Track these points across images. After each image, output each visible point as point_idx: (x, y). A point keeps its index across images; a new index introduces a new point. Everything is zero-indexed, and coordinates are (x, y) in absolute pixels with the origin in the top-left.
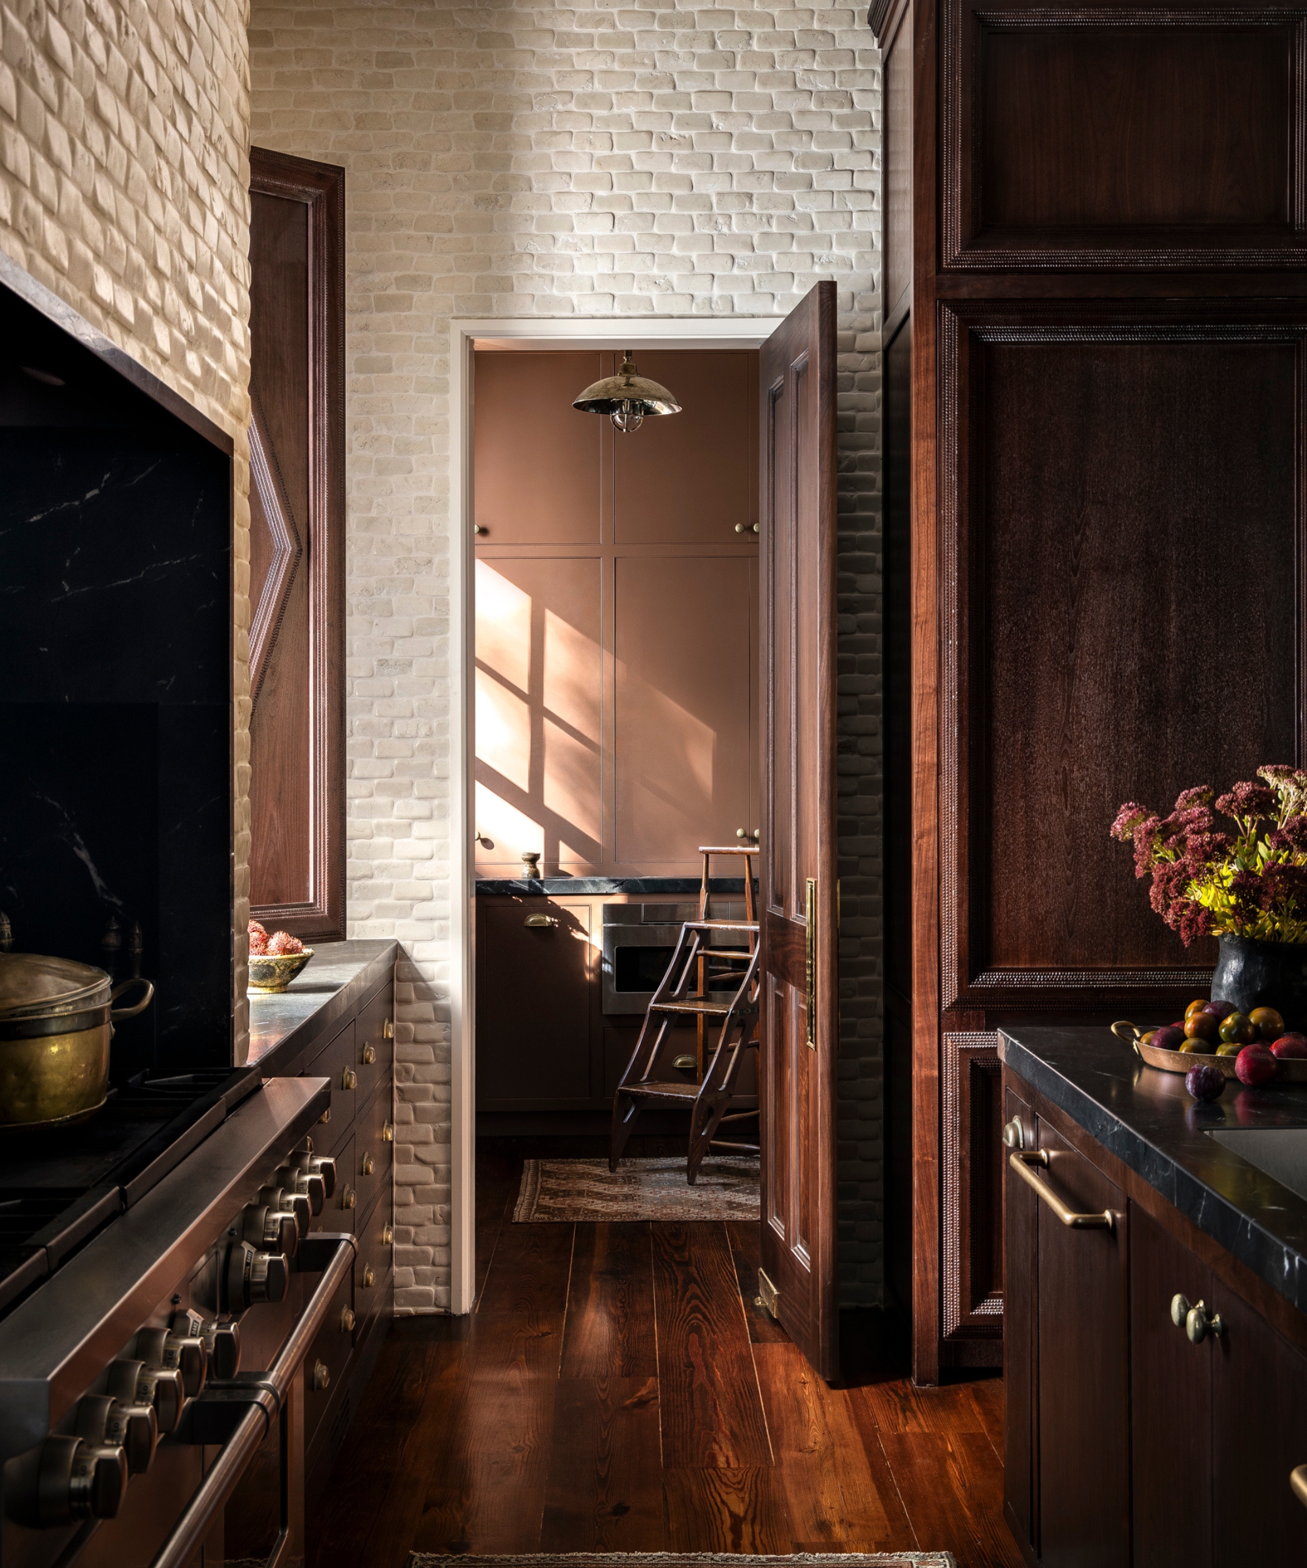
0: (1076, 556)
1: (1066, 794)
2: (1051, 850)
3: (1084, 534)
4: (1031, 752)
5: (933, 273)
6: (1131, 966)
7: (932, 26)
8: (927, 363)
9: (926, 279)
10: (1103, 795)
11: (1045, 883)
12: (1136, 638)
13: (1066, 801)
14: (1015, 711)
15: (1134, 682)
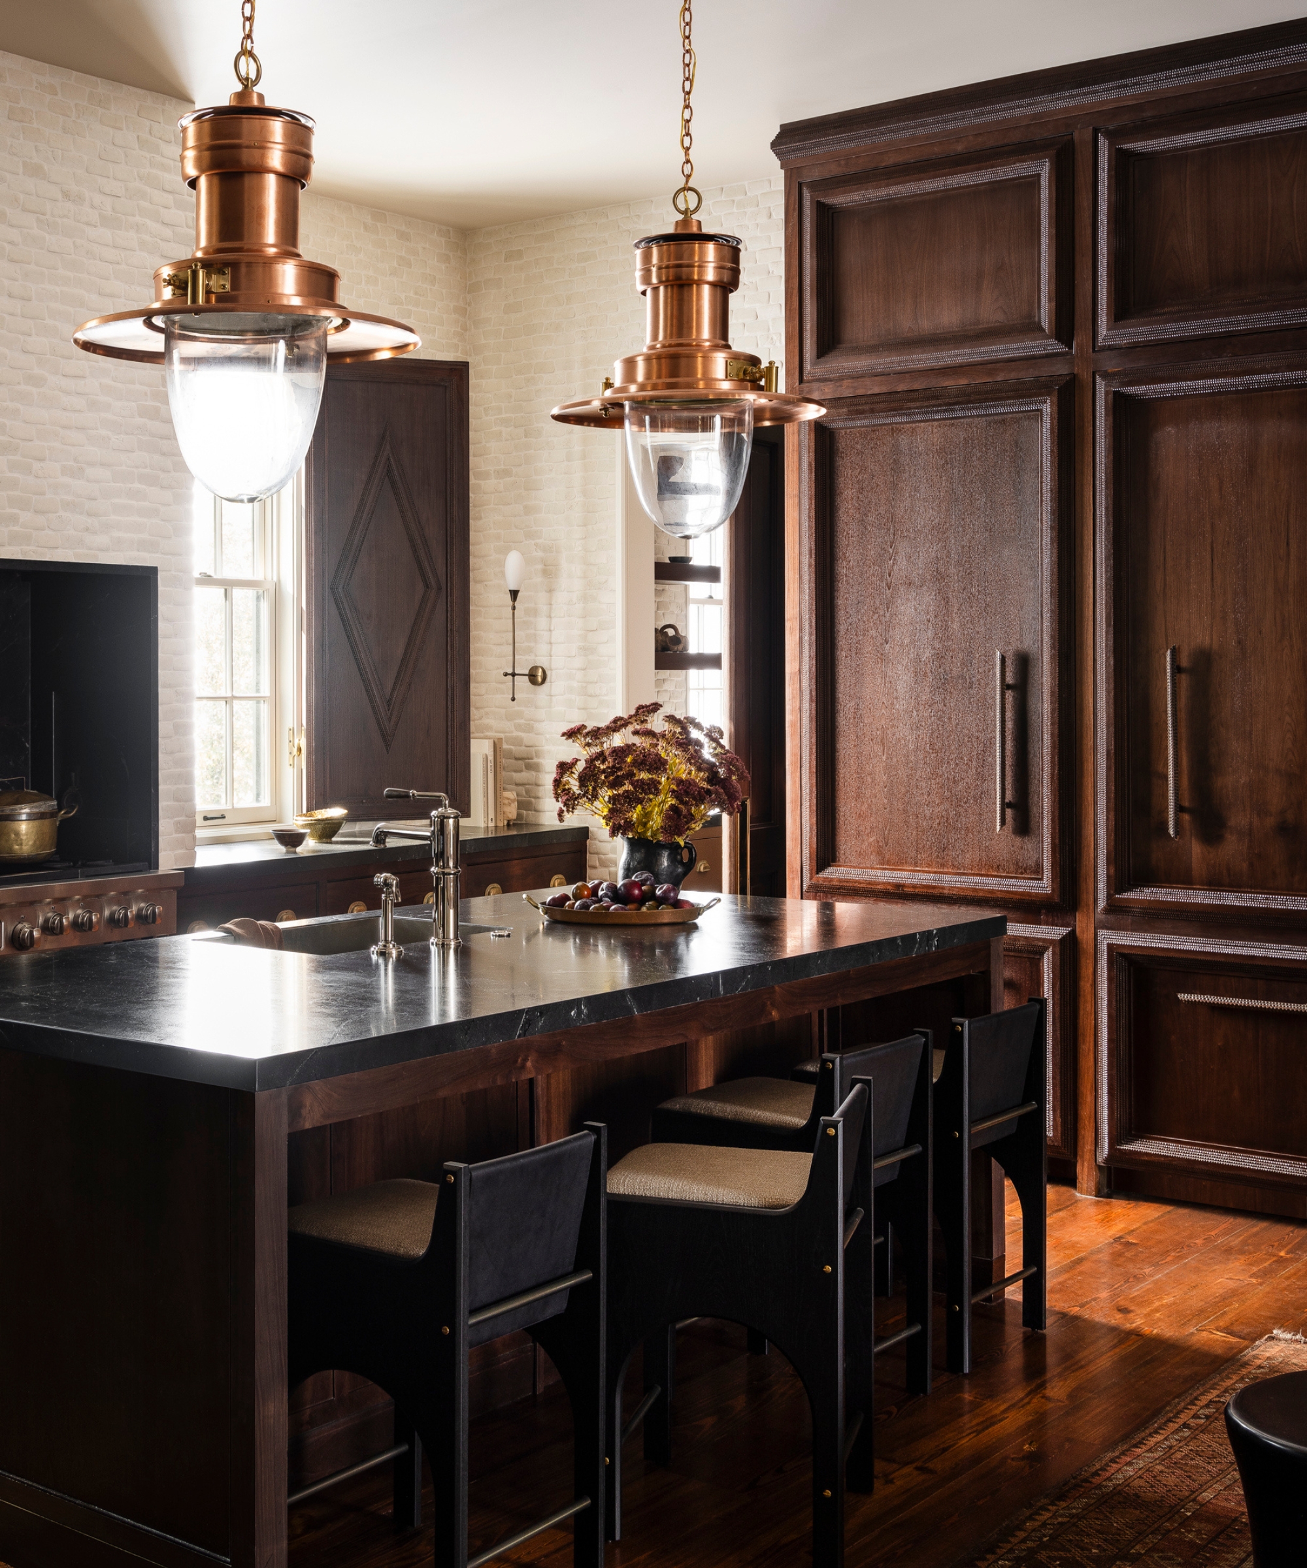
0: (890, 576)
1: (883, 744)
2: (873, 784)
3: (895, 559)
4: (861, 715)
5: (797, 383)
6: (927, 869)
7: (796, 214)
8: (793, 446)
9: (793, 388)
10: (908, 746)
11: (870, 806)
12: (930, 633)
13: (884, 750)
14: (850, 685)
15: (929, 666)
